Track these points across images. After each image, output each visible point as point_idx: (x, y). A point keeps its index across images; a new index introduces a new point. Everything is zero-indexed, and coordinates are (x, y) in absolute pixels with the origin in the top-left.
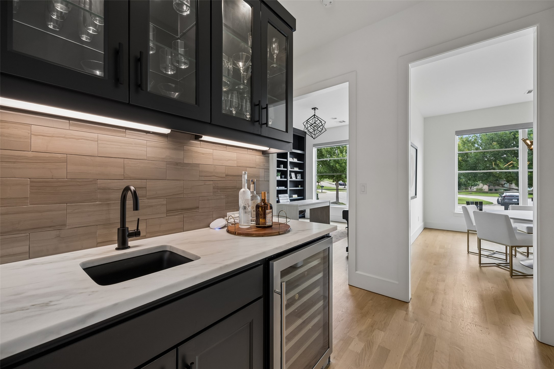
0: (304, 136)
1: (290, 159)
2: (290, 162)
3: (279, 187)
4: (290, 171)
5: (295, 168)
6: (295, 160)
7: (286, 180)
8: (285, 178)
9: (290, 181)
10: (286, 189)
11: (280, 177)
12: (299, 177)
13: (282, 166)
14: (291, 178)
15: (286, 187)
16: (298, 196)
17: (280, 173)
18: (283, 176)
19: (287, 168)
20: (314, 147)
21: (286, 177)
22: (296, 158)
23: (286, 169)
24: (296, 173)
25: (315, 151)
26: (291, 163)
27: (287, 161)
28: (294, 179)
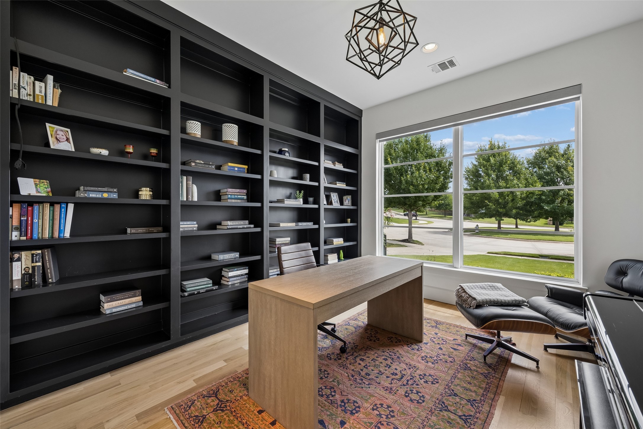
0: (356, 118)
1: (326, 163)
2: (325, 168)
3: (300, 224)
4: (325, 187)
5: (338, 182)
6: (339, 167)
7: (316, 206)
8: (315, 203)
9: (325, 209)
10: (316, 226)
11: (301, 200)
12: (347, 202)
13: (308, 176)
14: (329, 202)
15: (317, 221)
16: (345, 241)
17: (302, 192)
18: (311, 199)
19: (318, 181)
20: (377, 138)
21: (317, 201)
22: (341, 163)
23: (316, 184)
24: (342, 193)
25: (380, 147)
26: (328, 171)
27: (319, 167)
28: (336, 205)
